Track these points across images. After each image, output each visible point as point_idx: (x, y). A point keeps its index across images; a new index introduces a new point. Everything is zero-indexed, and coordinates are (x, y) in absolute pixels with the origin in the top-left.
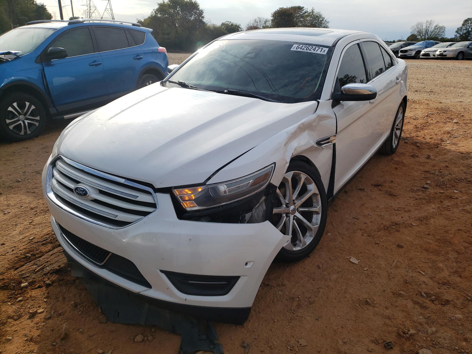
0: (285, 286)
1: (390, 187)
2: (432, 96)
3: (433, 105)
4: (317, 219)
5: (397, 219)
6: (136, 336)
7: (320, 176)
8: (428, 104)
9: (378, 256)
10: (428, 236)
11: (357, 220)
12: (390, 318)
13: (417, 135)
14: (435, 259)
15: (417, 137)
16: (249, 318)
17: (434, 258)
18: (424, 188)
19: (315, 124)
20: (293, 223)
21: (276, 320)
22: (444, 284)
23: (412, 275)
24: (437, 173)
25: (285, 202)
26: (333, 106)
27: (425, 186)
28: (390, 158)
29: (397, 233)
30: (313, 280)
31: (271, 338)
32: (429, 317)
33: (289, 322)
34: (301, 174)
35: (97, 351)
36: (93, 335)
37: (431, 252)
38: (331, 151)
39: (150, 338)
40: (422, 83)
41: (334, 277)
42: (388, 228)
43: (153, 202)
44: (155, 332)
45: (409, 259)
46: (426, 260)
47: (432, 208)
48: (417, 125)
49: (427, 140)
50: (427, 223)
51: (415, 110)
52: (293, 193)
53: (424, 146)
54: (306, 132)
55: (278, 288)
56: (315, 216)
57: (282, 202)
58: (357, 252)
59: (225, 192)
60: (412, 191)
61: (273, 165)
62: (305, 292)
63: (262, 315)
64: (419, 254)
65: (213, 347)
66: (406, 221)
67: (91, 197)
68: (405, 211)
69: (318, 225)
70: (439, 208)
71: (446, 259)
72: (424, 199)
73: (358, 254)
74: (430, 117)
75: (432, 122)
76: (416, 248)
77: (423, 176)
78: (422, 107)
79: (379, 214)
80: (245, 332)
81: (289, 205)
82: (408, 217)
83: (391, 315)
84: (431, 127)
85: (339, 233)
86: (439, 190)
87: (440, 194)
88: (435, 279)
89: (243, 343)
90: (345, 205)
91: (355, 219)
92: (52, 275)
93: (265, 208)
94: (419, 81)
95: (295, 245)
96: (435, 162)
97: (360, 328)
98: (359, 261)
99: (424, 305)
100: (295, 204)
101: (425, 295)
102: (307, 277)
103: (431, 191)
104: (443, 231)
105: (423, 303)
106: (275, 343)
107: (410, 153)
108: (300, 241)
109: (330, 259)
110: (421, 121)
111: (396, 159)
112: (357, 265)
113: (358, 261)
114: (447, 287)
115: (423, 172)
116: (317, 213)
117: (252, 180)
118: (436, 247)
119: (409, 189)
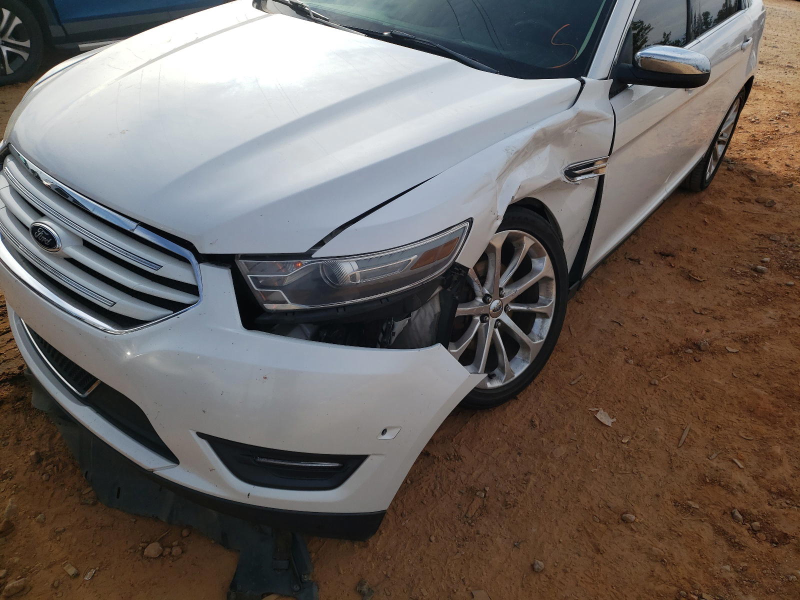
0: (460, 461)
1: (690, 261)
2: (790, 75)
3: (791, 95)
4: (542, 328)
5: (697, 333)
6: (148, 543)
7: (562, 240)
8: (782, 92)
9: (653, 414)
10: (756, 378)
11: (619, 327)
12: (664, 561)
13: (755, 155)
14: (766, 434)
15: (754, 159)
16: (381, 527)
17: (763, 429)
18: (756, 270)
19: (570, 131)
20: (494, 334)
21: (433, 538)
22: (781, 494)
23: (718, 465)
24: (785, 240)
25: (483, 293)
26: (613, 94)
27: (760, 267)
28: (695, 198)
29: (694, 364)
30: (519, 454)
31: (419, 579)
32: (744, 569)
33: (459, 546)
34: (525, 237)
35: (65, 568)
36: (64, 530)
37: (760, 417)
38: (592, 191)
39: (176, 551)
40: (774, 47)
41: (561, 451)
42: (678, 350)
43: (194, 283)
44: (188, 536)
45: (714, 428)
46: (748, 434)
47: (768, 317)
48: (757, 136)
49: (772, 169)
50: (757, 349)
51: (756, 102)
52: (501, 274)
53: (765, 181)
54: (548, 148)
55: (447, 464)
56: (538, 321)
57: (476, 292)
58: (612, 399)
59: (353, 277)
60: (732, 274)
61: (467, 224)
62: (499, 478)
63: (407, 521)
64: (734, 418)
65: (298, 588)
66: (716, 339)
67: (63, 252)
68: (715, 318)
69: (542, 339)
70: (782, 317)
71: (789, 437)
72: (755, 294)
73: (614, 403)
74: (783, 120)
75: (786, 131)
76: (731, 404)
77: (757, 245)
78: (770, 97)
79: (663, 317)
80: (369, 559)
81: (490, 299)
82: (719, 331)
83: (667, 554)
84: (783, 142)
85: (580, 352)
86: (784, 279)
87: (787, 288)
88: (763, 480)
89: (361, 583)
90: (599, 291)
91: (615, 324)
92: (4, 385)
93: (438, 308)
94: (768, 42)
95: (491, 377)
96: (783, 216)
97: (602, 578)
98: (615, 420)
99: (737, 540)
100: (501, 296)
101: (740, 517)
102: (506, 444)
103: (770, 278)
104: (788, 371)
105: (735, 534)
106: (425, 594)
107: (737, 192)
108: (503, 370)
109: (558, 407)
110: (764, 127)
111: (709, 202)
112: (609, 429)
113: (612, 421)
114: (787, 503)
115: (756, 234)
116: (544, 316)
117: (416, 256)
118: (771, 406)
119: (727, 269)
